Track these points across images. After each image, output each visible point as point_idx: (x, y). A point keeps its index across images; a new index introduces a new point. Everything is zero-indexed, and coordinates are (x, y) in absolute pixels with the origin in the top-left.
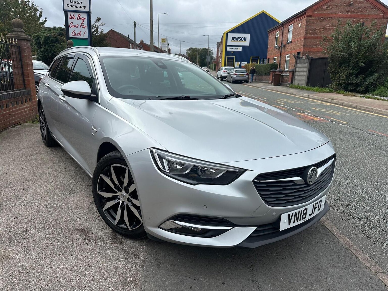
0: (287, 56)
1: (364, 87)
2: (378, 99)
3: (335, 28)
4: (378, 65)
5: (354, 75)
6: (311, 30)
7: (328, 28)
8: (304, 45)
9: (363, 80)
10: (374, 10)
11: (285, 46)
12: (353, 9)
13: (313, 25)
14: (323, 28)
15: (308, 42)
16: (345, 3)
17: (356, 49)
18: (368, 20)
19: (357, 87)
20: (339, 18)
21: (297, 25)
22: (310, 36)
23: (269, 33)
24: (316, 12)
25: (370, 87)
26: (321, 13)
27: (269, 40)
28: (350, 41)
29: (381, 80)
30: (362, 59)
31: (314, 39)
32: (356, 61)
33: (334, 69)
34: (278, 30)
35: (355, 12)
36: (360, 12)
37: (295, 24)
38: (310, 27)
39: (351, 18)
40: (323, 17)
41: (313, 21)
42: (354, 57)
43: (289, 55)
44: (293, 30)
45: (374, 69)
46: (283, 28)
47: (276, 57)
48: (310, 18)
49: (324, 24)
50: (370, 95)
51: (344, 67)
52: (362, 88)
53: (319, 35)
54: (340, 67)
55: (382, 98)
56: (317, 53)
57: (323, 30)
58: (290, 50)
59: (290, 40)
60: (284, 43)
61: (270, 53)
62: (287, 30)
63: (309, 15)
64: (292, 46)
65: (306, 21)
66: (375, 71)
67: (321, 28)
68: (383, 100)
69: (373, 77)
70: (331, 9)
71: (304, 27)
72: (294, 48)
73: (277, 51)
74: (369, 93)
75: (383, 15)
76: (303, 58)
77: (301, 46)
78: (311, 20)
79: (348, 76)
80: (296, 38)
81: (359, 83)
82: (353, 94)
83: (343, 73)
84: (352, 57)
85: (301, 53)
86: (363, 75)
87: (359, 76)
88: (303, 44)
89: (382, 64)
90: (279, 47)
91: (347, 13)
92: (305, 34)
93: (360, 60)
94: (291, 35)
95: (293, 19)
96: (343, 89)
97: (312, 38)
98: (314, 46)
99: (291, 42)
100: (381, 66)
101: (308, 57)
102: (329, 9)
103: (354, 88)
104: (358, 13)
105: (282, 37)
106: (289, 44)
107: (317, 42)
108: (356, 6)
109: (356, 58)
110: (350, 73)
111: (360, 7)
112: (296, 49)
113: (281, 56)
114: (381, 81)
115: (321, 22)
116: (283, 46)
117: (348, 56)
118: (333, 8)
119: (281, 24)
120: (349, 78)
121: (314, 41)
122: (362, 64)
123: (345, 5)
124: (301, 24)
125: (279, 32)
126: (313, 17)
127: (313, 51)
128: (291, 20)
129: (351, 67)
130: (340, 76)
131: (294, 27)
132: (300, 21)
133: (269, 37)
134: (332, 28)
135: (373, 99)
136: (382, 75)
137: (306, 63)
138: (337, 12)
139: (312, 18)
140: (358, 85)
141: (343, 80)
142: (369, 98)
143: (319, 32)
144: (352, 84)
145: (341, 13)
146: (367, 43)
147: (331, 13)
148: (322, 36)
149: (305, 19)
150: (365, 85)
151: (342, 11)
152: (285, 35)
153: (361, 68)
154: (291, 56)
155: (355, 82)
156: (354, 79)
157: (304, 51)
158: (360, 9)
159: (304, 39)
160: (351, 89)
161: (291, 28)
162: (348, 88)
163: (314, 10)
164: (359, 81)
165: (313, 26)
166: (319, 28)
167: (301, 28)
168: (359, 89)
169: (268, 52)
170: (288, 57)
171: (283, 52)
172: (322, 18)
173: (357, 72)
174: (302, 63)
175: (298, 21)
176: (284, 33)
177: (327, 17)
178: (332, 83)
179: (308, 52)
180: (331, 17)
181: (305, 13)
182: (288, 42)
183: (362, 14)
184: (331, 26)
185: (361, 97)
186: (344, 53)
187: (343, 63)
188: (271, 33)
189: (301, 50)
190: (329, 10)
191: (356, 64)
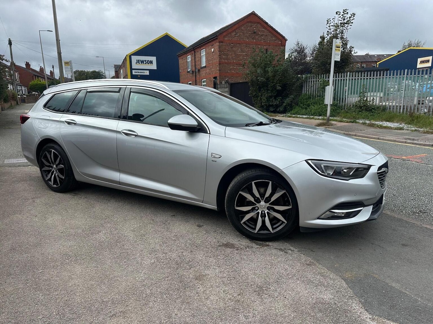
0: (202, 80)
1: (283, 108)
2: (297, 117)
3: (244, 53)
4: (291, 88)
5: (273, 98)
6: (224, 56)
7: (239, 54)
8: (220, 70)
9: (281, 102)
10: (274, 38)
11: (199, 70)
12: (257, 37)
13: (225, 50)
14: (234, 54)
15: (223, 67)
16: (250, 31)
17: (272, 74)
18: (270, 47)
19: (277, 108)
20: (247, 44)
21: (210, 50)
22: (224, 61)
23: (178, 57)
24: (226, 38)
25: (287, 108)
26: (231, 39)
27: (179, 64)
28: (266, 67)
29: (295, 100)
30: (278, 83)
31: (228, 64)
32: (273, 85)
33: (255, 93)
34: (189, 54)
35: (259, 39)
36: (263, 40)
37: (207, 49)
38: (223, 52)
39: (256, 45)
40: (233, 43)
41: (224, 46)
42: (272, 81)
43: (205, 80)
44: (206, 54)
45: (289, 92)
46: (195, 52)
47: (191, 82)
48: (222, 44)
49: (234, 50)
50: (289, 114)
51: (263, 91)
52: (281, 109)
53: (231, 60)
54: (260, 91)
55: (301, 116)
56: (232, 77)
57: (234, 55)
58: (206, 74)
59: (204, 64)
60: (198, 67)
61: (183, 77)
62: (199, 55)
63: (220, 40)
64: (207, 71)
65: (218, 47)
66: (289, 93)
67: (233, 54)
68: (302, 118)
69: (289, 98)
70: (239, 36)
71: (217, 53)
72: (210, 72)
73: (191, 75)
74: (287, 112)
75: (281, 43)
76: (223, 83)
77: (217, 71)
78: (223, 46)
79: (268, 99)
80: (210, 63)
81: (278, 104)
82: (276, 114)
83: (264, 96)
84: (269, 81)
85: (218, 78)
86: (281, 97)
87: (277, 98)
88: (218, 68)
89: (294, 87)
90: (193, 72)
91: (252, 40)
92: (219, 60)
93: (277, 83)
94: (204, 60)
95: (204, 43)
96: (265, 111)
97: (226, 63)
98: (229, 71)
99: (206, 67)
100: (293, 88)
101: (227, 82)
102: (237, 35)
103: (274, 109)
104: (261, 40)
105: (194, 62)
106: (204, 68)
107: (231, 67)
108: (259, 34)
109: (273, 82)
110: (270, 96)
111: (262, 35)
112: (211, 74)
113: (196, 81)
114: (295, 102)
115: (231, 48)
116: (197, 71)
117: (266, 81)
118: (240, 35)
119: (192, 48)
120: (270, 100)
121: (228, 66)
122: (279, 88)
123: (250, 32)
124: (213, 49)
125: (190, 56)
126: (225, 43)
127: (228, 76)
128: (202, 44)
129: (269, 90)
130: (261, 99)
131: (207, 52)
132: (213, 46)
133: (179, 60)
134: (242, 53)
135: (294, 117)
136: (295, 96)
137: (226, 88)
138: (245, 39)
139: (223, 44)
140: (277, 106)
141: (264, 102)
142: (290, 117)
143: (231, 57)
144: (272, 106)
145: (248, 40)
146: (281, 69)
147: (240, 40)
148: (234, 61)
149: (217, 44)
150: (283, 106)
151: (248, 38)
152: (197, 59)
153: (278, 91)
154: (208, 80)
155: (275, 103)
156: (274, 101)
157: (220, 75)
158: (263, 37)
159: (219, 64)
160: (272, 110)
161: (203, 53)
162: (269, 109)
163: (224, 37)
164: (278, 103)
165: (225, 52)
166: (231, 54)
167: (214, 53)
168: (279, 110)
169: (180, 76)
170: (204, 82)
171: (198, 76)
172: (232, 45)
173: (275, 94)
174: (222, 88)
175: (210, 47)
176: (196, 58)
177: (236, 43)
178: (255, 105)
179: (223, 77)
180: (240, 44)
181: (217, 39)
182: (202, 66)
183: (264, 42)
184: (241, 52)
185: (283, 116)
186: (263, 78)
187: (262, 87)
188: (182, 57)
189: (218, 75)
190: (237, 37)
191: (274, 87)
